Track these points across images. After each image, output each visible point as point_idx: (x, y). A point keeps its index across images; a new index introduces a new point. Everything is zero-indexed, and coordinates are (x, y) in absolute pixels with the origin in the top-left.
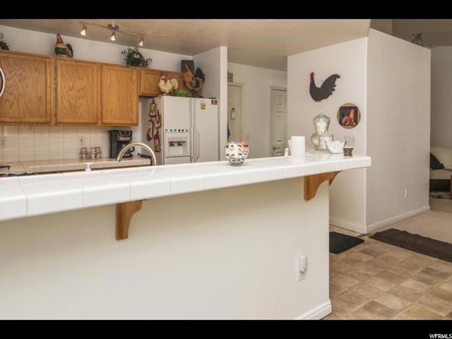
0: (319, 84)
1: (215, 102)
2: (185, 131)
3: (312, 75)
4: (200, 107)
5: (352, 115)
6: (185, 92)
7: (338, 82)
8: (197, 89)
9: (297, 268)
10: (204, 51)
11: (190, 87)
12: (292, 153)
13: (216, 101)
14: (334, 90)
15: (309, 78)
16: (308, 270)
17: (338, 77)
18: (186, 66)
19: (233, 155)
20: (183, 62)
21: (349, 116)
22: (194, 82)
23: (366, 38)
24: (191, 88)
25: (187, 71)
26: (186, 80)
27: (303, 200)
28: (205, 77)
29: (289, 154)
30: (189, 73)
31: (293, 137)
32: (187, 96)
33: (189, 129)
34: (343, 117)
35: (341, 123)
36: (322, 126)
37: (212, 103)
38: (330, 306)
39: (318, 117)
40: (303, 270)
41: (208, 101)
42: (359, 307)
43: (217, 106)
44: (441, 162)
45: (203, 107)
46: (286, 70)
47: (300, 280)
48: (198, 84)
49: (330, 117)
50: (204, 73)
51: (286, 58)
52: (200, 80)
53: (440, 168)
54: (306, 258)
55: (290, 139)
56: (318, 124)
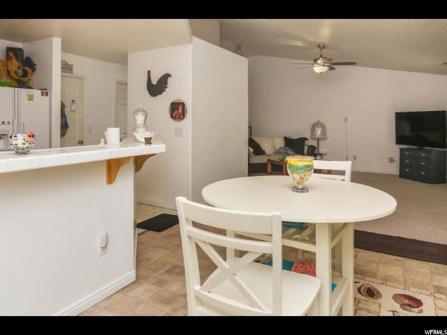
0: (154, 82)
1: (45, 92)
2: (6, 123)
3: (149, 72)
4: (26, 98)
5: (180, 110)
6: (9, 81)
7: (170, 80)
8: (24, 79)
9: (98, 244)
10: (35, 40)
11: (15, 76)
12: (108, 142)
13: (47, 93)
14: (166, 87)
15: (147, 75)
16: (108, 245)
17: (170, 76)
18: (11, 54)
19: (16, 145)
20: (9, 49)
21: (178, 110)
22: (20, 72)
23: (191, 45)
24: (17, 78)
25: (12, 60)
26: (10, 69)
27: (106, 184)
28: (36, 67)
29: (106, 143)
30: (14, 61)
31: (108, 129)
32: (11, 86)
33: (11, 121)
34: (174, 111)
35: (172, 116)
36: (140, 119)
37: (42, 95)
38: (135, 275)
39: (138, 111)
40: (104, 246)
41: (37, 93)
42: (161, 272)
43: (48, 98)
44: (263, 149)
45: (31, 98)
46: (127, 65)
47: (101, 256)
48: (25, 74)
49: (147, 111)
50: (35, 61)
51: (127, 55)
52: (29, 70)
53: (262, 154)
54: (107, 235)
55: (106, 130)
56: (137, 117)
